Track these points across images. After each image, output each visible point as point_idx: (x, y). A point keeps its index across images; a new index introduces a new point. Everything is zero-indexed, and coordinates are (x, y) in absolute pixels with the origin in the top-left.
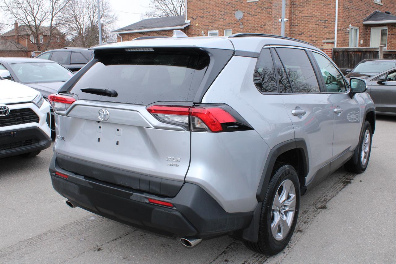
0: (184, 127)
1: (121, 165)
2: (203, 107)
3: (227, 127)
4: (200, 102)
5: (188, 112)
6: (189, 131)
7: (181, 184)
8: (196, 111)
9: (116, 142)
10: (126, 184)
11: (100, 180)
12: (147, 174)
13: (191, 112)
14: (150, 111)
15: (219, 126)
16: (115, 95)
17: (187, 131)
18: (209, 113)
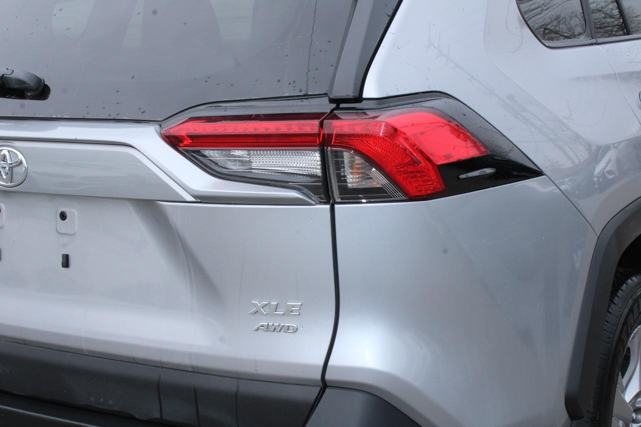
0: (306, 190)
1: (87, 340)
2: (367, 112)
3: (463, 176)
4: (357, 94)
5: (319, 135)
6: (325, 203)
7: (313, 393)
8: (347, 130)
9: (60, 260)
10: (111, 402)
11: (15, 392)
12: (185, 366)
13: (330, 136)
14: (174, 141)
15: (433, 175)
16: (41, 91)
17: (316, 204)
18: (396, 130)
